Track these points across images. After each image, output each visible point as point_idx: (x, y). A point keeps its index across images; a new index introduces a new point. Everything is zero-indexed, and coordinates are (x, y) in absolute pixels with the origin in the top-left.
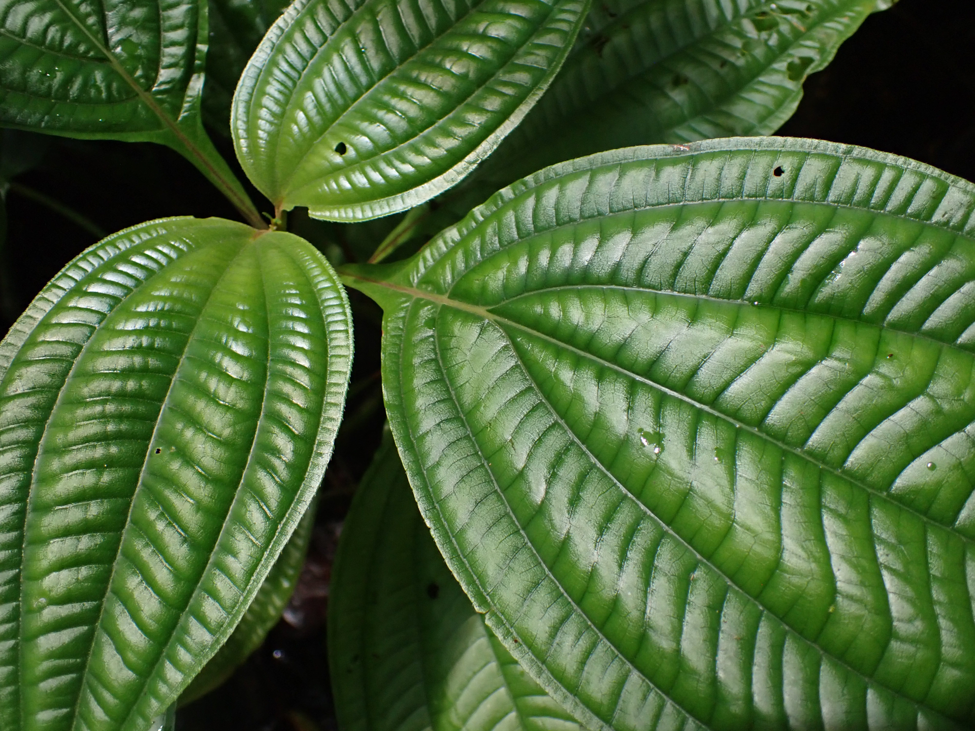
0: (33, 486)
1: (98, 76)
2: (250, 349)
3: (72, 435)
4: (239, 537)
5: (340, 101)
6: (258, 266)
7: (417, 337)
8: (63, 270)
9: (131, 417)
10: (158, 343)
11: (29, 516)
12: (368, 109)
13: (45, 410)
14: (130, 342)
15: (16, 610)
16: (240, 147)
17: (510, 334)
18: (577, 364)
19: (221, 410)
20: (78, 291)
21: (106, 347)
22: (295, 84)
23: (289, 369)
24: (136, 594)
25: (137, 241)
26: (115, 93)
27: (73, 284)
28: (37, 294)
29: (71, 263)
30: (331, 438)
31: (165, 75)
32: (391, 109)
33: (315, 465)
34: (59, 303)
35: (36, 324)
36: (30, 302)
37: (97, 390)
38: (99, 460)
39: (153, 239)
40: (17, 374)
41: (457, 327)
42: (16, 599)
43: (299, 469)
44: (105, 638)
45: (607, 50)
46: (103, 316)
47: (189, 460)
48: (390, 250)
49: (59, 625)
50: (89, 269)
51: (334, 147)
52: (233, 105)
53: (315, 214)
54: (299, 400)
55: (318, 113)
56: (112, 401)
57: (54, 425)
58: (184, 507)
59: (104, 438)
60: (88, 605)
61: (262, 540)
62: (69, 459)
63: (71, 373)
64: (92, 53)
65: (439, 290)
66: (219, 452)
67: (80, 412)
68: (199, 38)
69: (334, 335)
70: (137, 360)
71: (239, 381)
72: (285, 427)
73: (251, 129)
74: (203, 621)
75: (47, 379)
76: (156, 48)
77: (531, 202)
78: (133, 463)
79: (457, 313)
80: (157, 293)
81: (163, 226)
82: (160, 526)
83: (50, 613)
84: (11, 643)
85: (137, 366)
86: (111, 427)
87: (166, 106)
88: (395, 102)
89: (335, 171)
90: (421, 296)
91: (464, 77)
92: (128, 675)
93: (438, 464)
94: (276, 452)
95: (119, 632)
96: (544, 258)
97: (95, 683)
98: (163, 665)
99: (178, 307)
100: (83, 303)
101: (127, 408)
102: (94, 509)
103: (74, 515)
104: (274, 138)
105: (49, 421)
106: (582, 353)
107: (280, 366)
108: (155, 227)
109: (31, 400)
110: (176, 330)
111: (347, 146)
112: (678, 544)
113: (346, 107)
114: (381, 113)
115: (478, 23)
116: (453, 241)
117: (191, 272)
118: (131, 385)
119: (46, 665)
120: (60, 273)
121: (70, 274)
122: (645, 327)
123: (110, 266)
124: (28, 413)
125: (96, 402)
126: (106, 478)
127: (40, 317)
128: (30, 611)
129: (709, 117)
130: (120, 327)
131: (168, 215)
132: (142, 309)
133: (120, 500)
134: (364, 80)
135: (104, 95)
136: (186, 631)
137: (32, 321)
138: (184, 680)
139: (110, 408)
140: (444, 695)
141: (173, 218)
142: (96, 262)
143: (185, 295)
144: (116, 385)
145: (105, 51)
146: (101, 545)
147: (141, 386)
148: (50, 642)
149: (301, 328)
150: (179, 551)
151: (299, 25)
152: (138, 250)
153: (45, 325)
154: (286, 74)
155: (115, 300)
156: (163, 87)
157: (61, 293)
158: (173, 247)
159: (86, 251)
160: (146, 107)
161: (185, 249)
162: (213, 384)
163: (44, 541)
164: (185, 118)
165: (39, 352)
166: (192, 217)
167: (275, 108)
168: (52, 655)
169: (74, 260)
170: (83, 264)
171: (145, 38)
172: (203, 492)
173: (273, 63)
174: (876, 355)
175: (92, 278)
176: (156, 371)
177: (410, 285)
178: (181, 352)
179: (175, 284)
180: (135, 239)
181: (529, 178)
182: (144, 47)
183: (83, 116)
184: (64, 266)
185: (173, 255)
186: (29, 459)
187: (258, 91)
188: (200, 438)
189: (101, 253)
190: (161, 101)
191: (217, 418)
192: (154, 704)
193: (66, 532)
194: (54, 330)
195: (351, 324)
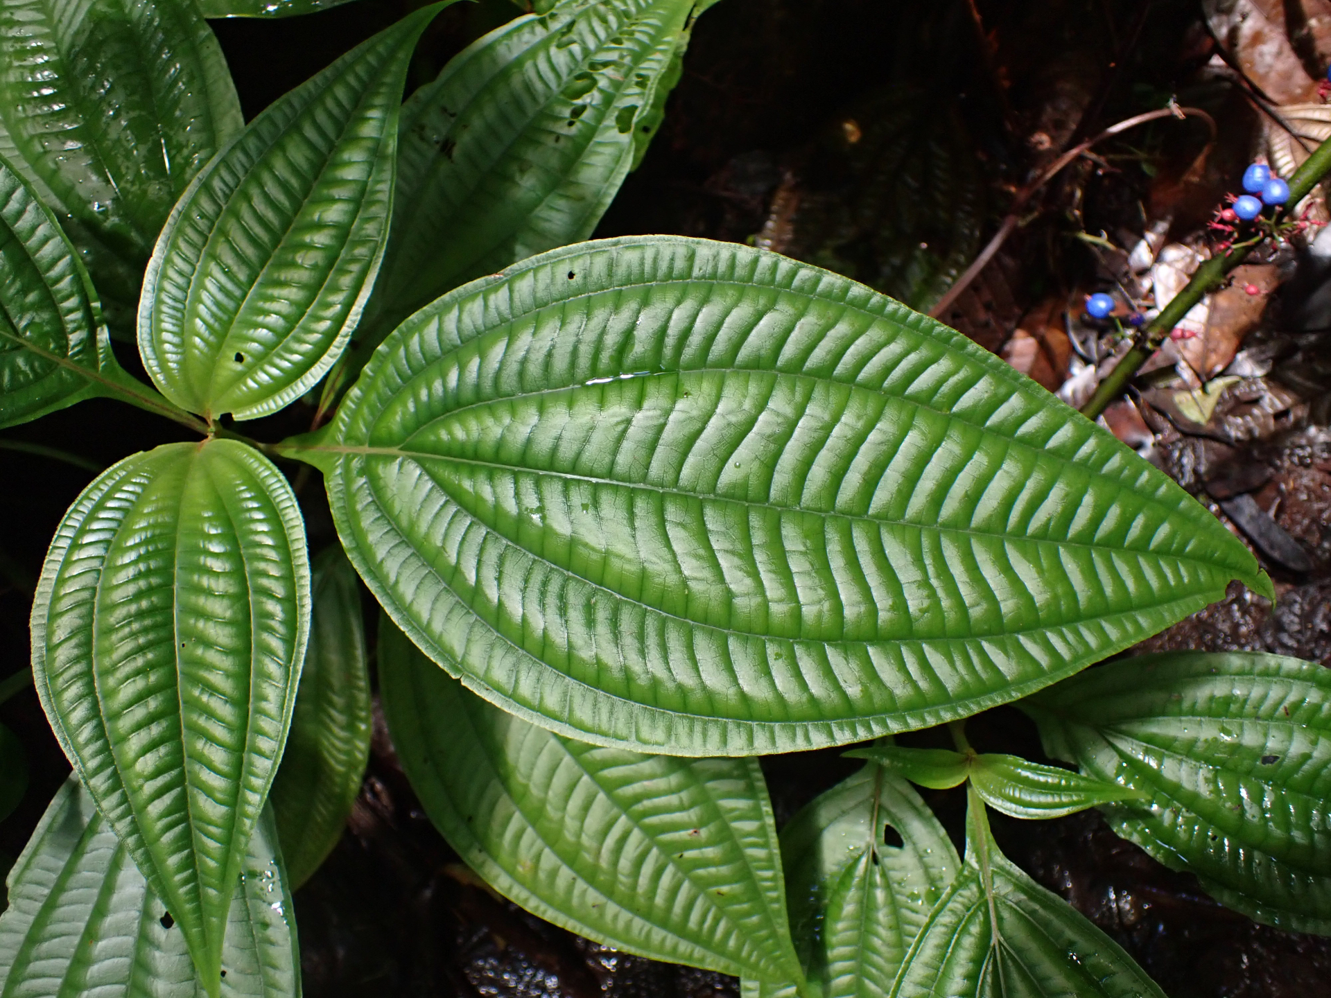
0: (101, 703)
1: (20, 362)
2: (224, 545)
3: (116, 656)
4: (265, 685)
5: (225, 317)
6: (208, 475)
7: (355, 486)
8: (57, 532)
9: (154, 627)
10: (152, 565)
11: (107, 725)
12: (249, 317)
13: (87, 644)
14: (131, 572)
15: (124, 795)
16: (158, 382)
17: (420, 462)
18: (472, 472)
19: (218, 599)
20: (75, 545)
21: (115, 582)
22: (183, 315)
23: (258, 551)
24: (206, 752)
25: (105, 489)
26: (39, 371)
27: (69, 541)
28: (44, 559)
29: (60, 525)
30: (307, 591)
31: (74, 338)
32: (267, 313)
33: (302, 615)
34: (64, 560)
35: (53, 583)
36: (41, 567)
37: (121, 617)
38: (143, 666)
39: (118, 482)
40: (55, 625)
41: (380, 470)
42: (120, 786)
43: (291, 623)
44: (196, 791)
45: (456, 152)
46: (102, 558)
47: (208, 644)
48: (332, 396)
49: (159, 794)
50: (77, 525)
51: (234, 358)
52: (140, 348)
53: (237, 417)
54: (274, 571)
55: (211, 334)
56: (135, 620)
57: (99, 654)
58: (216, 679)
59: (141, 650)
60: (174, 773)
61: (282, 681)
62: (120, 674)
63: (96, 610)
64: (7, 347)
65: (360, 442)
66: (228, 630)
67: (114, 637)
68: (90, 299)
69: (284, 512)
70: (142, 584)
71: (224, 574)
72: (269, 594)
73: (162, 364)
74: (261, 754)
75: (79, 622)
76: (58, 319)
77: (402, 352)
78: (169, 660)
79: (377, 457)
80: (137, 527)
81: (121, 468)
82: (205, 698)
83: (149, 788)
84: (129, 818)
85: (143, 588)
86: (141, 640)
87: (85, 363)
88: (268, 306)
89: (240, 377)
90: (349, 451)
91: (315, 267)
92: (223, 809)
93: (397, 582)
94: (271, 616)
95: (203, 782)
96: (424, 395)
97: (200, 824)
98: (244, 794)
99: (157, 532)
100: (84, 554)
101: (148, 622)
102: (153, 704)
103: (139, 713)
104: (183, 364)
105: (94, 652)
106: (474, 462)
107: (251, 551)
108: (115, 471)
109: (74, 642)
110: (162, 550)
111: (243, 354)
112: (578, 581)
113: (230, 321)
114: (260, 319)
115: (312, 214)
116: (357, 398)
117: (157, 500)
118: (144, 604)
119: (160, 825)
120: (55, 536)
121: (63, 533)
122: (508, 428)
123: (91, 517)
124: (76, 652)
125: (122, 626)
126: (153, 678)
127: (54, 576)
128: (134, 792)
129: (561, 192)
130: (119, 562)
131: (122, 458)
132: (130, 543)
133: (169, 691)
134: (237, 293)
135: (31, 376)
136: (251, 764)
137: (49, 582)
138: (262, 798)
139: (135, 626)
140: (505, 763)
141: (127, 459)
142: (80, 517)
143: (159, 520)
144: (133, 608)
145: (18, 340)
146: (167, 726)
147: (152, 602)
148: (156, 808)
149: (259, 516)
150: (226, 711)
151: (168, 261)
152: (108, 496)
153: (61, 581)
154: (174, 308)
155: (107, 542)
156: (76, 349)
157: (63, 552)
158: (135, 484)
159: (69, 511)
160: (70, 372)
161: (146, 482)
162: (205, 581)
163: (124, 739)
164: (103, 367)
165: (64, 605)
166: (141, 453)
167: (176, 340)
168: (161, 817)
169: (62, 521)
170: (69, 523)
171: (46, 316)
172: (227, 663)
173: (159, 301)
174: (676, 396)
175: (82, 531)
176: (159, 586)
177: (338, 443)
178: (173, 567)
179: (149, 514)
180: (102, 487)
181: (395, 332)
182: (48, 323)
183: (22, 401)
184: (56, 529)
185: (138, 490)
186: (90, 685)
187: (156, 331)
188: (210, 624)
189: (81, 508)
190: (80, 361)
191: (217, 606)
192: (247, 822)
193: (139, 727)
194: (69, 583)
195: (294, 499)
